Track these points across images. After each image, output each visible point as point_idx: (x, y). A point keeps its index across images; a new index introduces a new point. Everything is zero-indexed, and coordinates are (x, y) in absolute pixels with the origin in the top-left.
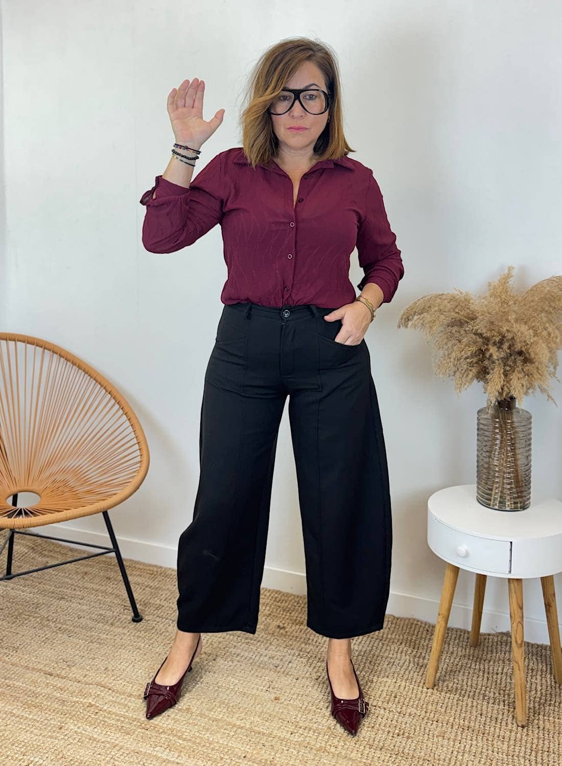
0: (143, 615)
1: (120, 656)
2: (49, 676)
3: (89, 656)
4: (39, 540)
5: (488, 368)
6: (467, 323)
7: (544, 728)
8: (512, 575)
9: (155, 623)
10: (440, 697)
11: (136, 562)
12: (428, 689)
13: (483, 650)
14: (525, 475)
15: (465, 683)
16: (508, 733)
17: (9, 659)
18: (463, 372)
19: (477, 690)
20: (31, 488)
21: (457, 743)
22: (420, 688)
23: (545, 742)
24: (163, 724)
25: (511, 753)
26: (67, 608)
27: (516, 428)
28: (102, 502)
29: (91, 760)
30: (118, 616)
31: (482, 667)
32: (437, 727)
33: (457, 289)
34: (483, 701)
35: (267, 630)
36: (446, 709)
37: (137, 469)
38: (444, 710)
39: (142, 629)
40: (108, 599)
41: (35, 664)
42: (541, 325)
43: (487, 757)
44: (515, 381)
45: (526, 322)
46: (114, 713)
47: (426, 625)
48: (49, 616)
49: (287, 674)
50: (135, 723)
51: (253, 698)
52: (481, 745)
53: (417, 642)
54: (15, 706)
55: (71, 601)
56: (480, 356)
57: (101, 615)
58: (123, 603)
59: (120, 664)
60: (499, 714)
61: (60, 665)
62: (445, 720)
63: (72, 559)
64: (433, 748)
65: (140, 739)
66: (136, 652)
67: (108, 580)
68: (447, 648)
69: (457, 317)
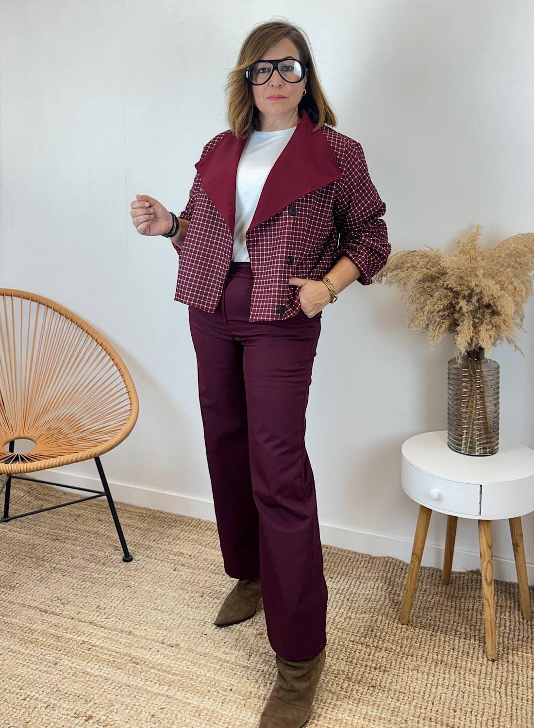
0: (133, 556)
1: (112, 594)
2: (44, 613)
3: (82, 594)
4: (35, 485)
5: (458, 321)
6: (438, 278)
7: (513, 662)
8: (482, 517)
9: (145, 563)
10: (414, 633)
11: (126, 505)
12: (402, 625)
13: (455, 588)
14: (493, 421)
15: (437, 619)
16: (479, 666)
17: (6, 597)
18: (436, 324)
19: (449, 626)
20: (26, 435)
21: (431, 677)
22: (395, 624)
23: (514, 676)
24: (153, 658)
25: (482, 686)
26: (62, 549)
27: (485, 378)
28: (94, 448)
29: (84, 694)
30: (110, 556)
31: (454, 604)
32: (411, 661)
33: (428, 246)
34: (455, 637)
36: (420, 644)
37: (126, 417)
38: (418, 645)
39: (132, 569)
40: (100, 540)
41: (31, 602)
42: (507, 280)
43: (459, 690)
44: (484, 332)
45: (494, 277)
46: (106, 648)
47: (400, 563)
48: (43, 557)
50: (126, 658)
52: (454, 678)
53: (392, 579)
54: (12, 642)
55: (65, 542)
56: (451, 309)
57: (93, 555)
58: (114, 544)
59: (112, 602)
60: (470, 648)
61: (55, 603)
62: (419, 654)
63: (66, 502)
64: (408, 681)
65: (131, 673)
66: (127, 590)
67: (100, 522)
68: (420, 587)
69: (429, 273)
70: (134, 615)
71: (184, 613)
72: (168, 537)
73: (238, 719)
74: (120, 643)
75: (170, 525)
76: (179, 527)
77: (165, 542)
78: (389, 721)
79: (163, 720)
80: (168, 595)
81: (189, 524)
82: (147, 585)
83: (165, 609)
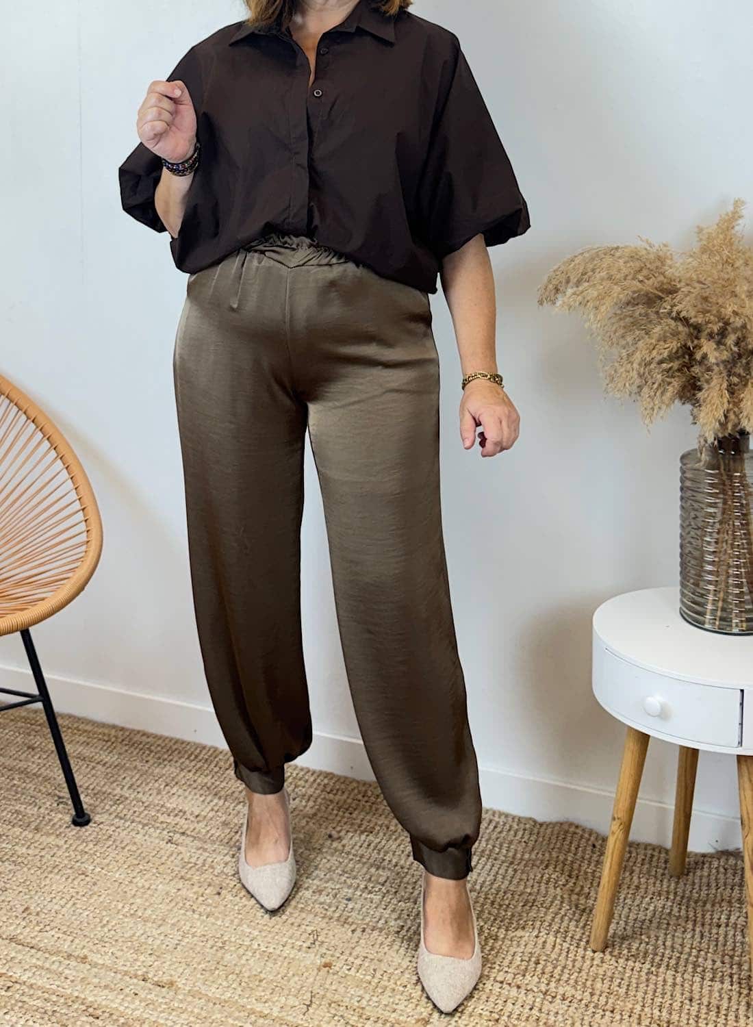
0: (92, 815)
1: (51, 886)
5: (699, 381)
6: (661, 298)
8: (745, 749)
9: (113, 828)
10: (616, 967)
11: (79, 719)
12: (594, 952)
13: (694, 884)
15: (660, 942)
18: (655, 386)
19: (682, 956)
22: (581, 951)
24: (127, 1007)
28: (20, 613)
30: (48, 814)
31: (691, 914)
32: (612, 1022)
33: (643, 239)
34: (693, 976)
35: (308, 842)
36: (628, 989)
39: (89, 839)
40: (30, 785)
44: (749, 401)
46: (39, 987)
47: (590, 835)
49: (345, 923)
50: (76, 1006)
51: (285, 964)
56: (684, 358)
57: (17, 812)
58: (57, 792)
60: (721, 998)
62: (627, 1009)
66: (79, 880)
67: (31, 750)
68: (628, 879)
69: (642, 290)
70: (92, 926)
71: (185, 924)
72: (156, 781)
74: (66, 978)
75: (159, 758)
76: (176, 762)
77: (150, 789)
80: (156, 890)
81: (196, 757)
82: (118, 870)
83: (150, 915)
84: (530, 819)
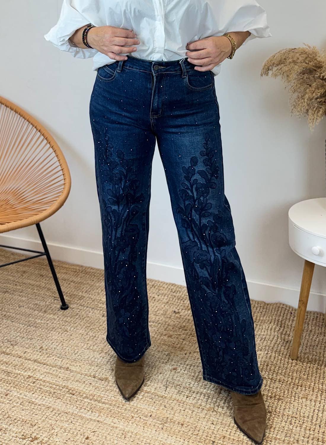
0: (69, 305)
1: (52, 337)
3: (27, 337)
6: (315, 70)
9: (79, 310)
10: (302, 366)
11: (63, 262)
12: (293, 360)
15: (321, 355)
18: (315, 109)
21: (318, 404)
24: (86, 390)
26: (10, 299)
28: (35, 216)
29: (30, 419)
30: (50, 305)
32: (301, 391)
33: (306, 44)
35: (165, 314)
36: (307, 376)
38: (306, 377)
39: (68, 315)
40: (42, 292)
46: (48, 381)
47: (289, 308)
49: (182, 350)
50: (64, 390)
55: (13, 293)
57: (36, 304)
58: (53, 295)
59: (52, 344)
61: (6, 344)
62: (308, 385)
63: (13, 261)
64: (299, 408)
65: (68, 402)
66: (64, 334)
67: (41, 277)
68: (306, 328)
69: (307, 67)
70: (71, 354)
72: (97, 289)
73: (157, 440)
74: (59, 377)
75: (98, 279)
77: (95, 293)
78: (283, 441)
79: (95, 441)
82: (81, 329)
83: (96, 348)
84: (263, 302)
